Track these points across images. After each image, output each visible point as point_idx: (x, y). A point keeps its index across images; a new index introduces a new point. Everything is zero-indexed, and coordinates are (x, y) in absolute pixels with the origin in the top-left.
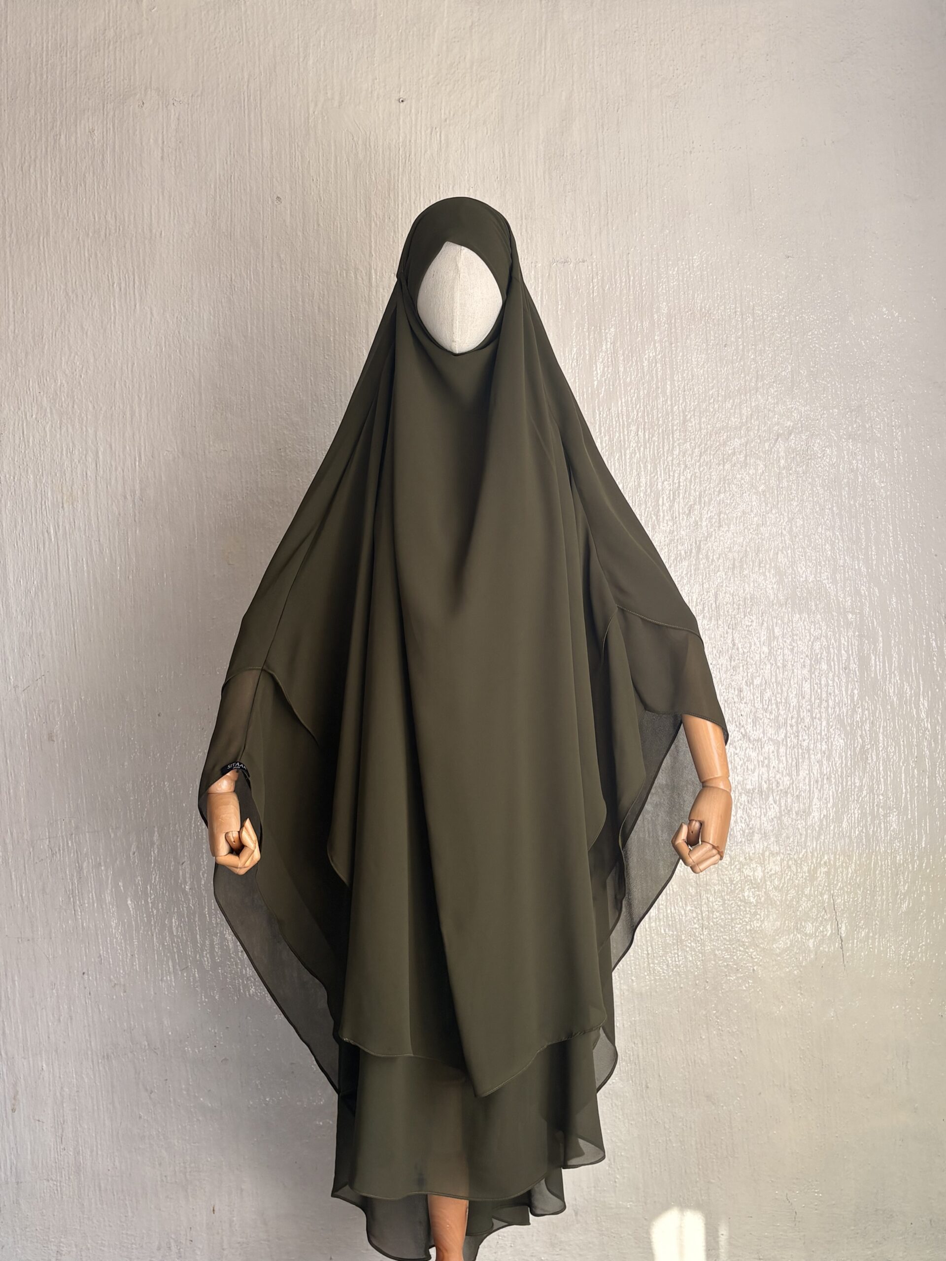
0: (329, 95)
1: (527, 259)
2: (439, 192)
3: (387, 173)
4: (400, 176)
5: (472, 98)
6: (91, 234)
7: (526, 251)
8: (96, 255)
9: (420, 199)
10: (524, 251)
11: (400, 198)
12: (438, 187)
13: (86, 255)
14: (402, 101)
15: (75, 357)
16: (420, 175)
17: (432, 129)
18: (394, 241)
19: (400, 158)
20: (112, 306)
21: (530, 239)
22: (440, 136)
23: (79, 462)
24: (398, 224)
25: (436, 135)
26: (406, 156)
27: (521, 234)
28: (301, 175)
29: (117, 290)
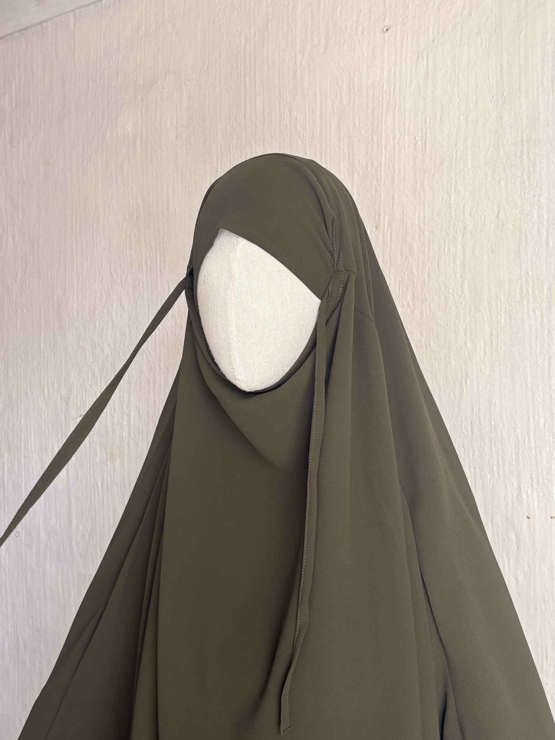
0: (316, 42)
1: (528, 192)
2: (425, 127)
3: (370, 114)
4: (384, 116)
5: (464, 6)
6: (127, 218)
7: (527, 183)
8: (130, 237)
9: (404, 137)
10: (525, 183)
11: (384, 141)
12: (424, 120)
13: (124, 237)
14: (387, 30)
15: (116, 330)
16: (405, 110)
17: (418, 55)
18: (376, 191)
19: (385, 95)
20: (141, 284)
21: (533, 167)
22: (427, 60)
23: (118, 424)
24: (380, 171)
25: (423, 60)
26: (390, 91)
27: (521, 162)
28: (289, 133)
29: (144, 266)
